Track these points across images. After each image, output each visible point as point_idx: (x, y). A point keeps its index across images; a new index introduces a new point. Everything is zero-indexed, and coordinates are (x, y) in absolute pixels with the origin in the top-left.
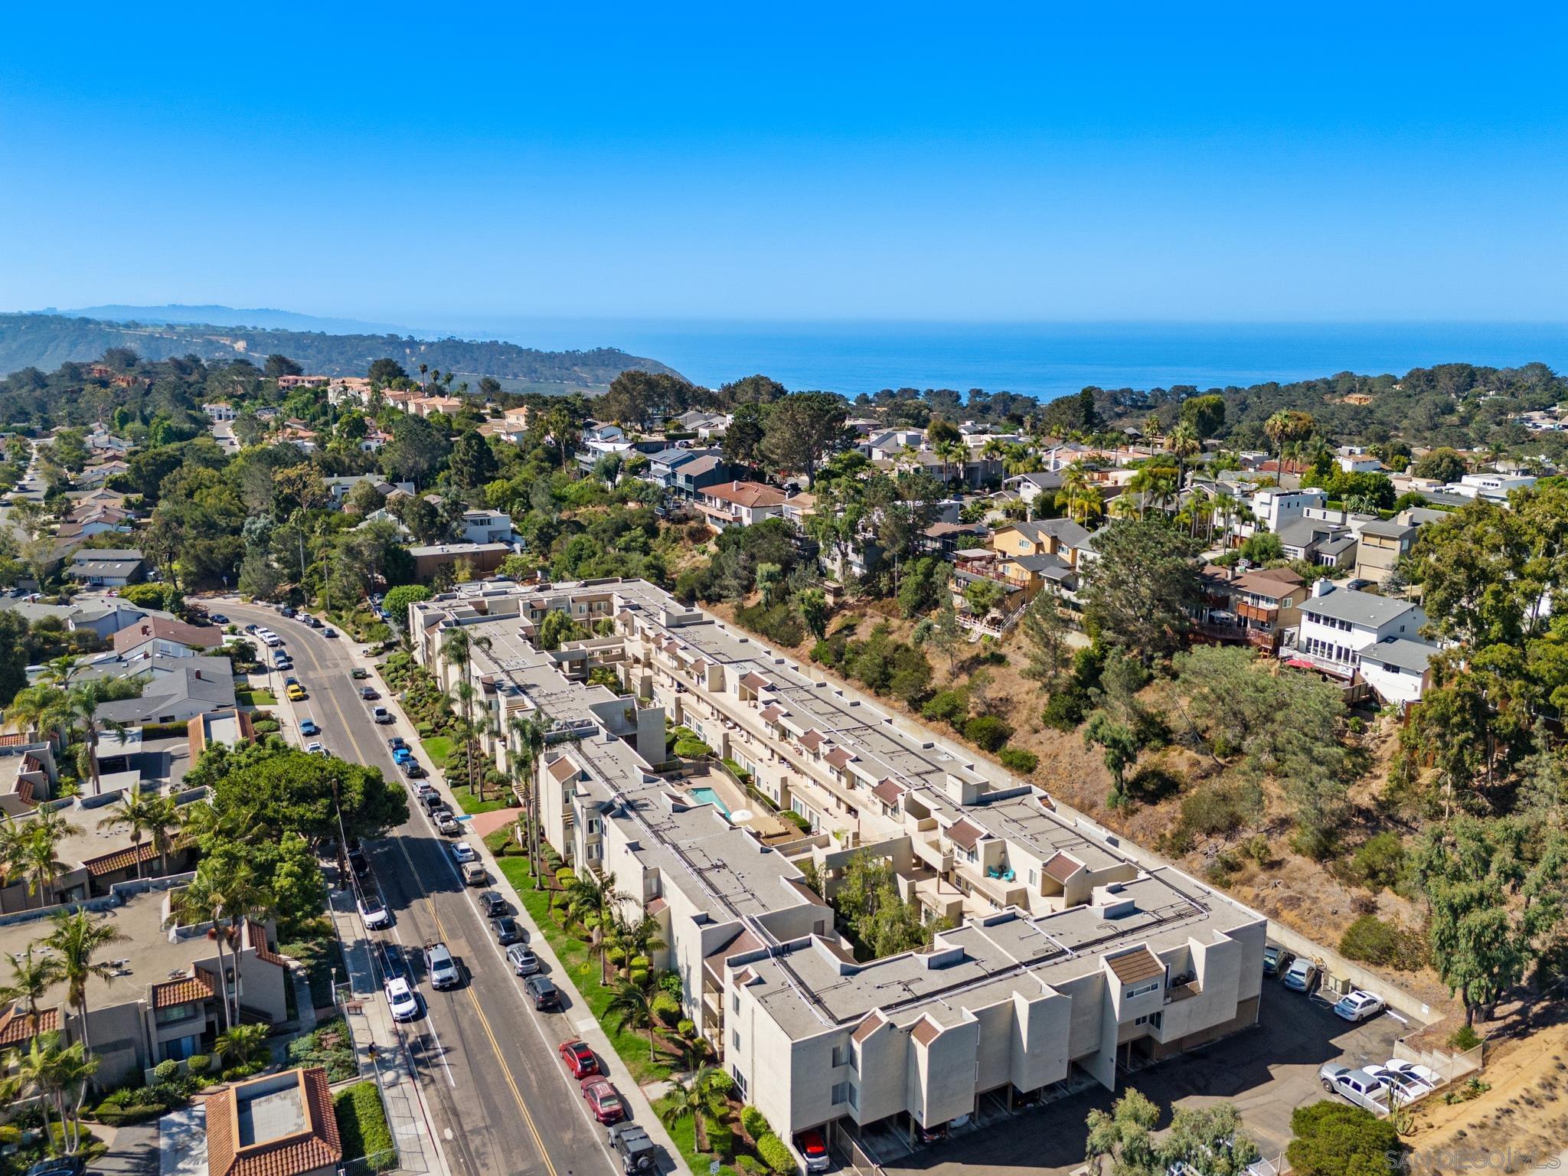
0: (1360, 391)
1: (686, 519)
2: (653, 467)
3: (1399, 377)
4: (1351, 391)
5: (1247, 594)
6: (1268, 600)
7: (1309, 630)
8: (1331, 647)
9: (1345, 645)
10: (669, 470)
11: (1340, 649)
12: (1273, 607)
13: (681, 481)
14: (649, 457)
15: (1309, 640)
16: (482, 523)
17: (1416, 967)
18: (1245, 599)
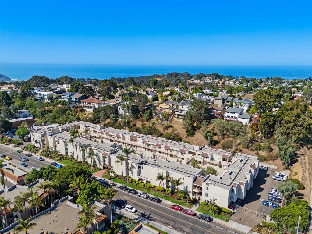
0: (160, 77)
1: (77, 107)
2: (62, 97)
3: (165, 75)
4: (158, 77)
5: (215, 110)
6: (219, 110)
7: (227, 114)
8: (231, 117)
9: (234, 116)
10: (68, 97)
11: (233, 117)
12: (220, 111)
13: (73, 99)
14: (60, 94)
15: (227, 116)
16: (22, 113)
17: (269, 161)
18: (215, 111)
